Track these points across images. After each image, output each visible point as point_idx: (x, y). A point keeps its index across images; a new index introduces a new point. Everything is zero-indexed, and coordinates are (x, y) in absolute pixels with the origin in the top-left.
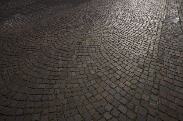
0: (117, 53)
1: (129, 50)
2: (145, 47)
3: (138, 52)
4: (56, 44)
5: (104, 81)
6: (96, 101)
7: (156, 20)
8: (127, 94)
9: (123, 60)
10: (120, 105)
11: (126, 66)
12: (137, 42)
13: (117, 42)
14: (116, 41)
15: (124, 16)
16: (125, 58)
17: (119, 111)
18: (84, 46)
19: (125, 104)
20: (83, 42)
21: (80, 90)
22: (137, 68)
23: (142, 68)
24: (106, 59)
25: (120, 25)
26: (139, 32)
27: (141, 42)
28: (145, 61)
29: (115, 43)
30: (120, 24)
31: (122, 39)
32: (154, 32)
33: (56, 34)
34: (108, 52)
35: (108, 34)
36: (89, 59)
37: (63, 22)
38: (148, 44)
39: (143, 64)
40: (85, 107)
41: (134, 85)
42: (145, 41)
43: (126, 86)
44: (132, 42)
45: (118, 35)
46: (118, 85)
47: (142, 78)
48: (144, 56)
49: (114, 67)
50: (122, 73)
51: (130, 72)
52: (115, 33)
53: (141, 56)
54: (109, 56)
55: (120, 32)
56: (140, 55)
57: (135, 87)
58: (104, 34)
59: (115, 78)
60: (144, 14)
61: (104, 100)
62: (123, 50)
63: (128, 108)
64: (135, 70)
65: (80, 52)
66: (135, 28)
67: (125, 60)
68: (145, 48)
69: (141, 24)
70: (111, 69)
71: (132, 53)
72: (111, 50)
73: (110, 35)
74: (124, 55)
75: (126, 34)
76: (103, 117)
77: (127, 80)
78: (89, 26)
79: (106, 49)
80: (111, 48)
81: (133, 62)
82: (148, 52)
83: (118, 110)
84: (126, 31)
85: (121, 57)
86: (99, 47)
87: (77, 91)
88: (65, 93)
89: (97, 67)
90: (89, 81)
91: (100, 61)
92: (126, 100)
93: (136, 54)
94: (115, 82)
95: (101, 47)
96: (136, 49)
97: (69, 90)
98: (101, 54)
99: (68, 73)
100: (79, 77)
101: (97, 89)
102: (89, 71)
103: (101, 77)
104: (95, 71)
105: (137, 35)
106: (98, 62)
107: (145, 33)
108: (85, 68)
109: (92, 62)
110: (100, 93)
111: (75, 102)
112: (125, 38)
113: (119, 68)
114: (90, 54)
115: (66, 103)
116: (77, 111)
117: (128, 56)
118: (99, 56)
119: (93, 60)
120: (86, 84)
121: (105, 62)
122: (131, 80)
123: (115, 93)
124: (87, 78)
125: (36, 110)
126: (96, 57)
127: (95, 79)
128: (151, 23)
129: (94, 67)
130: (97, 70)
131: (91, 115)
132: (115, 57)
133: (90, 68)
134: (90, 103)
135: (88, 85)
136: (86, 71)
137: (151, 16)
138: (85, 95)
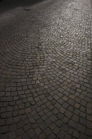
0: (69, 52)
1: (77, 49)
2: (88, 46)
4: (18, 50)
5: (68, 71)
6: (68, 84)
7: (89, 26)
8: (87, 77)
9: (75, 56)
10: (84, 83)
11: (79, 60)
12: (81, 43)
14: (65, 43)
15: (64, 24)
16: (77, 55)
17: (85, 87)
18: (42, 50)
19: (87, 82)
20: (40, 46)
21: (54, 79)
22: (87, 60)
23: (91, 60)
24: (63, 57)
25: (64, 31)
26: (80, 36)
27: (85, 43)
30: (63, 31)
31: (69, 42)
32: (91, 35)
33: (13, 42)
34: (62, 52)
35: (57, 39)
36: (51, 58)
38: (90, 44)
39: (90, 57)
41: (89, 71)
42: (87, 42)
43: (84, 72)
44: (77, 43)
45: (65, 39)
46: (79, 72)
48: (90, 52)
49: (71, 62)
50: (78, 65)
51: (83, 63)
52: (62, 38)
53: (87, 53)
54: (65, 55)
55: (66, 37)
56: (87, 52)
57: (91, 72)
58: (54, 40)
59: (75, 68)
60: (79, 22)
61: (73, 82)
62: (73, 50)
63: (90, 85)
64: (87, 62)
65: (41, 54)
67: (77, 56)
68: (88, 47)
69: (79, 30)
70: (70, 63)
71: (80, 51)
72: (64, 50)
73: (59, 40)
74: (75, 53)
75: (70, 38)
76: (77, 91)
77: (83, 69)
78: (38, 33)
79: (60, 50)
81: (83, 57)
82: (91, 49)
83: (84, 86)
84: (70, 35)
85: (74, 55)
86: (54, 49)
87: (51, 79)
88: (44, 82)
89: (59, 63)
90: (57, 73)
91: (59, 59)
92: (87, 80)
93: (83, 51)
94: (76, 71)
95: (55, 49)
96: (82, 48)
97: (46, 80)
98: (58, 54)
99: (39, 69)
100: (49, 71)
101: (65, 76)
102: (54, 66)
103: (65, 69)
104: (59, 66)
105: (79, 38)
106: (58, 60)
107: (85, 37)
108: (51, 65)
109: (54, 60)
110: (69, 79)
111: (54, 86)
112: (71, 41)
113: (75, 62)
114: (50, 55)
115: (48, 88)
116: (58, 91)
117: (78, 53)
118: (57, 56)
119: (54, 59)
120: (56, 74)
121: (64, 59)
122: (86, 68)
123: (79, 77)
124: (55, 71)
125: (28, 95)
126: (55, 57)
127: (61, 71)
128: (87, 28)
129: (56, 63)
130: (60, 65)
131: (68, 92)
132: (69, 55)
133: (54, 64)
134: (64, 85)
135: (58, 75)
136: (52, 67)
137: (85, 23)
138: (59, 82)
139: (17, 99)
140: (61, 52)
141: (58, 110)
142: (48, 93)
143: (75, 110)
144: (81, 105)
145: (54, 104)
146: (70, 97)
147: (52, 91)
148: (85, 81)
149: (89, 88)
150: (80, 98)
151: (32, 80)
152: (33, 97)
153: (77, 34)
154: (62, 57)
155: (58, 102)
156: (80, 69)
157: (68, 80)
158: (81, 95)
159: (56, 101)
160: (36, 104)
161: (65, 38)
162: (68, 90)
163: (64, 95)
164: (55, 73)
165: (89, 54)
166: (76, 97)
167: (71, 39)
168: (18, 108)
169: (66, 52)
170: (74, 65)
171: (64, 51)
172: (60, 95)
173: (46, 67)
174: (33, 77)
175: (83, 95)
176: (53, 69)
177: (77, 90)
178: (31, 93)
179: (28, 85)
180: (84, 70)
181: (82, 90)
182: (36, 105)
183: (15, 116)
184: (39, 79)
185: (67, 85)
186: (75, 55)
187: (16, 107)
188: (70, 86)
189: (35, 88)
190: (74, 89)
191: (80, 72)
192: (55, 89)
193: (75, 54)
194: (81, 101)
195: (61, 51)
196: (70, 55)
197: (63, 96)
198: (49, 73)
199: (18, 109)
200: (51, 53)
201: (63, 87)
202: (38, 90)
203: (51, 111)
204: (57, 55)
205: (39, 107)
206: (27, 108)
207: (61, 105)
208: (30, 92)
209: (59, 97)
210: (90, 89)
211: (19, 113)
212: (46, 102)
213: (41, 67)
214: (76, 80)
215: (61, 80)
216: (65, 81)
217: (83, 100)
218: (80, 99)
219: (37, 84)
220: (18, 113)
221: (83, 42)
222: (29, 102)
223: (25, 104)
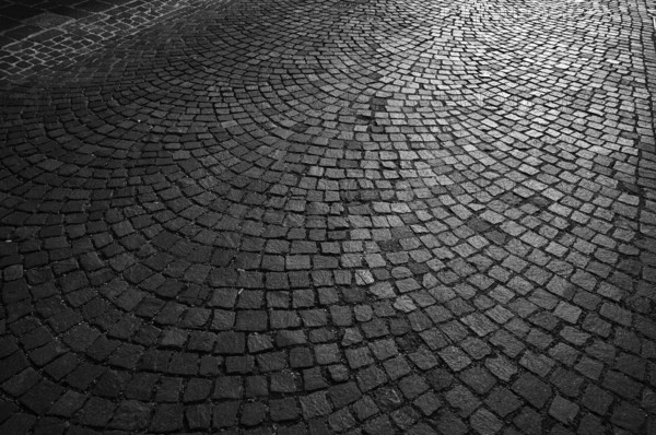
0: (524, 150)
1: (563, 137)
2: (621, 126)
3: (601, 142)
4: (274, 126)
5: (517, 238)
6: (516, 297)
7: (625, 33)
8: (616, 273)
9: (555, 170)
10: (602, 303)
11: (576, 189)
12: (584, 108)
13: (510, 113)
14: (504, 107)
15: (496, 17)
16: (563, 164)
17: (608, 320)
18: (388, 130)
19: (618, 300)
20: (378, 115)
21: (446, 270)
22: (616, 193)
23: (635, 194)
24: (493, 171)
25: (496, 52)
26: (579, 75)
27: (602, 111)
28: (637, 171)
29: (502, 116)
30: (495, 50)
31: (524, 102)
32: (633, 74)
33: (253, 88)
34: (488, 147)
35: (464, 87)
36: (430, 171)
37: (258, 43)
38: (630, 116)
39: (633, 180)
40: (488, 317)
41: (625, 243)
42: (615, 105)
43: (600, 249)
44: (564, 109)
45: (502, 87)
46: (571, 246)
47: (646, 224)
48: (629, 155)
49: (532, 193)
50: (570, 210)
51: (597, 206)
52: (486, 83)
53: (617, 155)
54: (500, 161)
55: (505, 78)
56: (614, 151)
57: (636, 252)
58: (447, 87)
59: (551, 226)
60: (571, 11)
61: (540, 292)
62: (543, 139)
63: (633, 311)
64: (615, 200)
65: (381, 149)
66: (558, 62)
67: (563, 170)
68: (623, 131)
69: (574, 47)
70: (525, 200)
71: (581, 148)
72: (498, 139)
73: (472, 89)
74: (555, 155)
75: (530, 85)
76: (561, 339)
77: (597, 233)
78: (372, 57)
79: (477, 137)
80: (496, 134)
81: (594, 174)
82: (636, 141)
83: (602, 317)
84: (528, 72)
85: (546, 163)
86: (448, 132)
87: (432, 271)
88: (393, 280)
89: (470, 194)
90: (462, 241)
91: (471, 177)
92: (617, 290)
93: (595, 149)
94: (557, 239)
95: (454, 130)
96: (589, 132)
97: (403, 270)
98: (466, 153)
99: (374, 218)
100: (419, 229)
101: (502, 261)
102: (448, 208)
103: (502, 227)
104: (469, 209)
105: (575, 87)
106: (467, 180)
107: (605, 80)
108: (429, 201)
109: (446, 181)
110: (521, 274)
111: (443, 304)
112: (534, 96)
113: (554, 195)
114: (425, 155)
115: (413, 307)
116: (462, 328)
117: (571, 157)
118: (461, 162)
119: (447, 174)
120: (457, 249)
121: (494, 179)
122: (611, 231)
123: (574, 272)
124: (450, 230)
125: (317, 335)
126: (452, 166)
127: (481, 233)
128: (612, 42)
129: (458, 198)
130: (476, 207)
131: (517, 337)
132: (522, 162)
133: (447, 200)
134: (497, 303)
135: (464, 251)
136: (435, 211)
137: (601, 18)
138: (469, 283)
139: (266, 347)
140: (483, 146)
141: (464, 420)
142: (413, 331)
143: (553, 430)
144: (582, 408)
145: (443, 390)
146: (524, 362)
147: (434, 325)
148: (607, 290)
149: (629, 329)
150: (578, 373)
151: (336, 265)
152: (341, 347)
153: (562, 66)
154: (488, 168)
155: (464, 384)
156: (576, 230)
157: (517, 281)
158: (586, 360)
159: (452, 376)
160: (356, 380)
161: (503, 81)
162: (518, 326)
163: (497, 352)
164: (450, 239)
165: (626, 161)
166: (555, 366)
167: (534, 87)
168: (269, 389)
169: (506, 148)
170: (549, 211)
171: (498, 144)
172: (476, 347)
173: (407, 209)
174: (343, 252)
175: (594, 358)
176: (439, 224)
177: (562, 333)
178: (330, 324)
179: (315, 289)
180: (600, 239)
181: (590, 333)
182: (352, 384)
183: (250, 423)
184: (371, 265)
185: (512, 305)
186: (554, 164)
187: (259, 385)
188: (526, 308)
189: (352, 305)
190: (549, 328)
191: (581, 244)
192: (450, 316)
193: (554, 160)
194: (583, 389)
195: (484, 142)
196: (528, 160)
197: (487, 356)
198: (422, 238)
199: (265, 391)
200: (430, 150)
201: (488, 313)
202: (364, 312)
203: (430, 424)
204: (460, 157)
205: (367, 393)
206: (310, 392)
207: (481, 396)
208: (325, 320)
209: (470, 356)
210: (629, 335)
211: (273, 413)
212: (406, 376)
213: (385, 207)
214: (559, 286)
215: (478, 276)
216: (498, 282)
217: (594, 382)
218: (580, 380)
219: (361, 286)
220: (268, 414)
221: (595, 106)
222: (322, 365)
223: (302, 375)
